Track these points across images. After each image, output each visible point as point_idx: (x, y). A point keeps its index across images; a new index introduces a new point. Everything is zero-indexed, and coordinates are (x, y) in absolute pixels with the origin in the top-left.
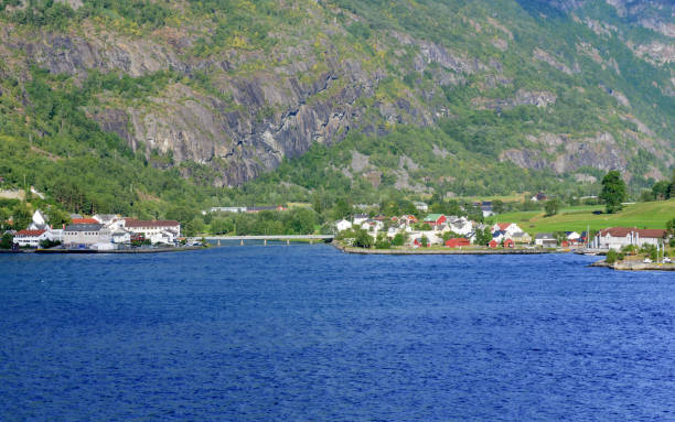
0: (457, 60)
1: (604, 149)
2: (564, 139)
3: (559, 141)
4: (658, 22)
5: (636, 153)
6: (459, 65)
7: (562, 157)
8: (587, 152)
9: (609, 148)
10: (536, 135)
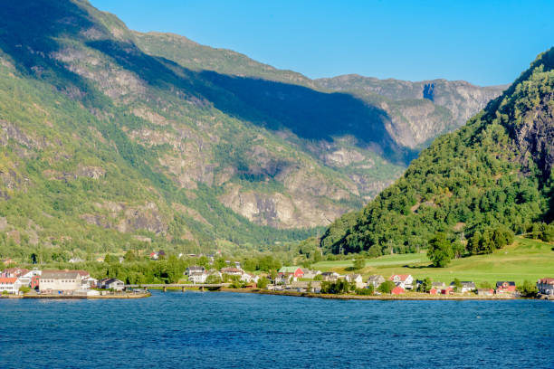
0: (29, 137)
1: (151, 215)
2: (123, 206)
3: (119, 208)
4: (146, 111)
5: (173, 219)
6: (31, 142)
7: (123, 221)
8: (140, 217)
9: (155, 215)
10: (102, 203)
